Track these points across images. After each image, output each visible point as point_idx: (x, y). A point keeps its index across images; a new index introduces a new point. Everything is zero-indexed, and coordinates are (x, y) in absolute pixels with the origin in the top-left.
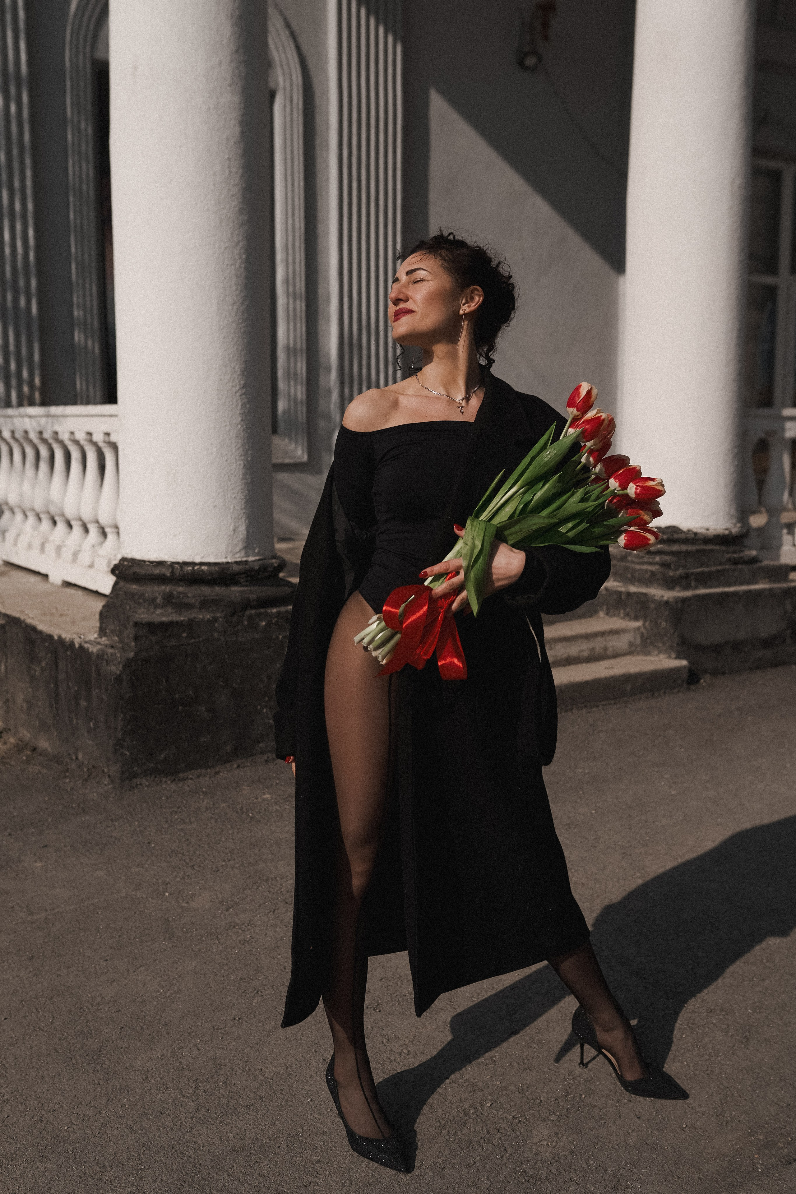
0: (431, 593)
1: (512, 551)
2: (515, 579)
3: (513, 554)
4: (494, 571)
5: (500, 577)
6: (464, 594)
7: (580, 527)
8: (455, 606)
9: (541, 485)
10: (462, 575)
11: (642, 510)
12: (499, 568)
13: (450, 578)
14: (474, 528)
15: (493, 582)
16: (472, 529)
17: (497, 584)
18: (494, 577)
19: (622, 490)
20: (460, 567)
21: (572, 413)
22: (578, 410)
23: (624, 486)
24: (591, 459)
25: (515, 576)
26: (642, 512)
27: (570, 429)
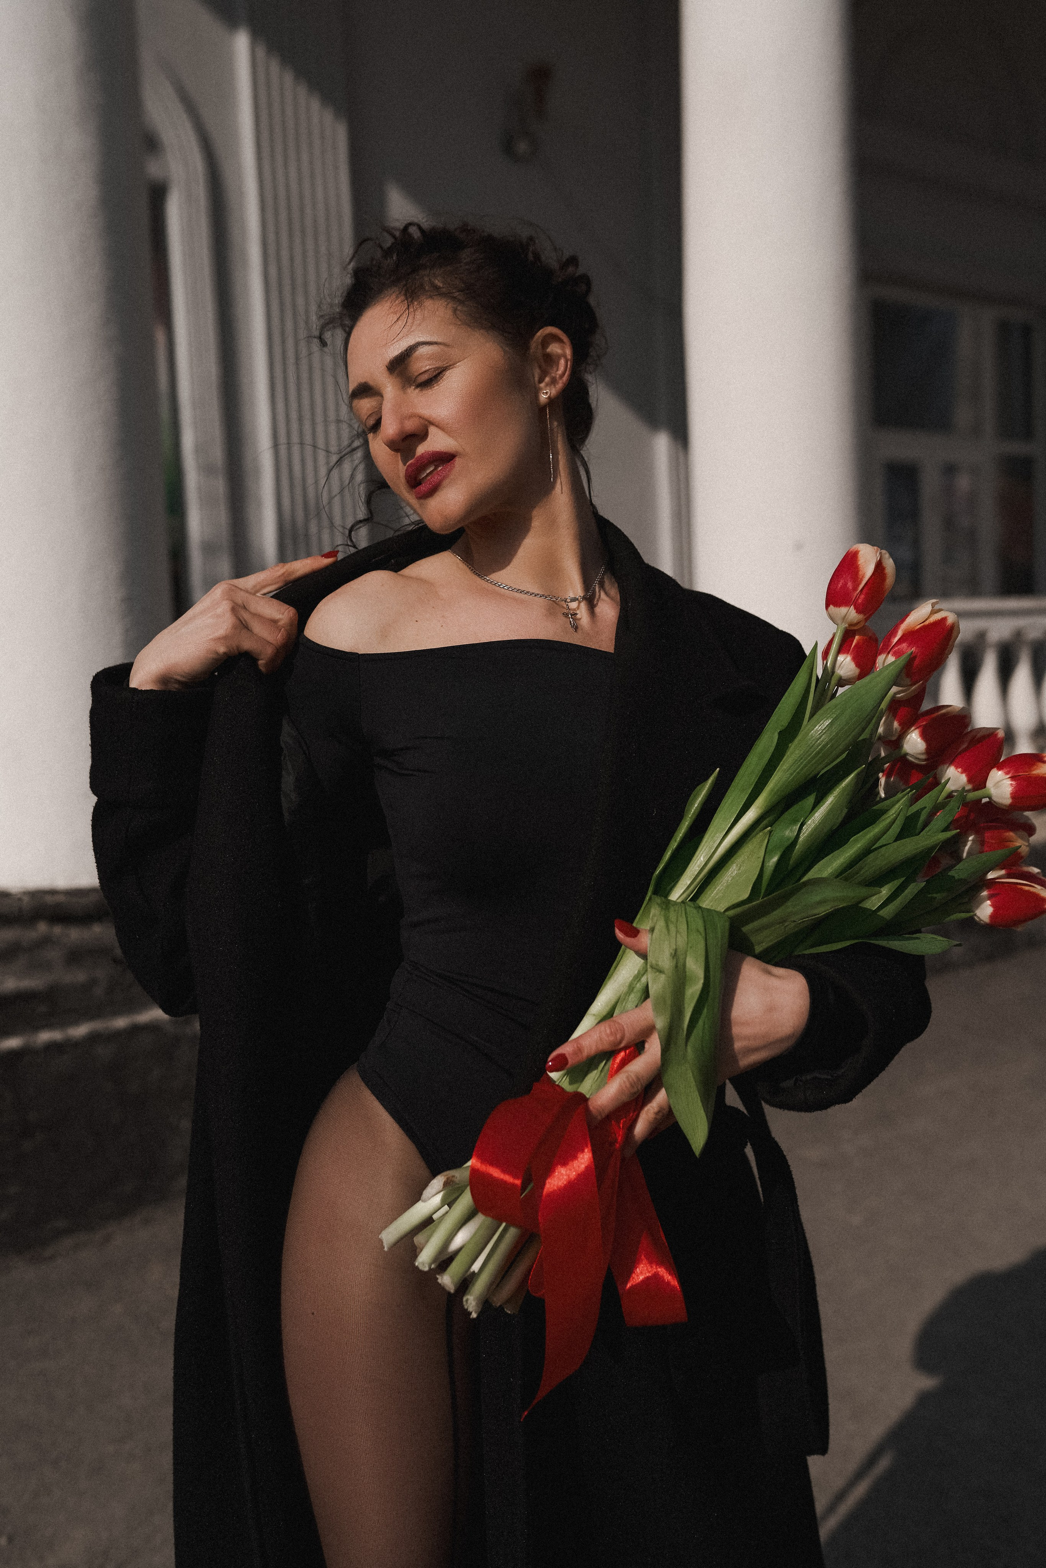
0: (587, 1109)
1: (769, 973)
2: (791, 1043)
3: (774, 982)
4: (736, 1030)
5: (753, 1043)
6: (661, 1097)
7: (906, 892)
8: (640, 1128)
9: (811, 799)
10: (654, 1048)
11: (1011, 830)
12: (746, 1024)
13: (624, 1063)
14: (672, 928)
15: (734, 1058)
16: (668, 930)
17: (745, 1062)
18: (738, 1045)
19: (975, 789)
20: (649, 1030)
21: (844, 618)
22: (858, 611)
23: (979, 781)
24: (896, 724)
25: (788, 1038)
26: (1011, 834)
27: (841, 658)
